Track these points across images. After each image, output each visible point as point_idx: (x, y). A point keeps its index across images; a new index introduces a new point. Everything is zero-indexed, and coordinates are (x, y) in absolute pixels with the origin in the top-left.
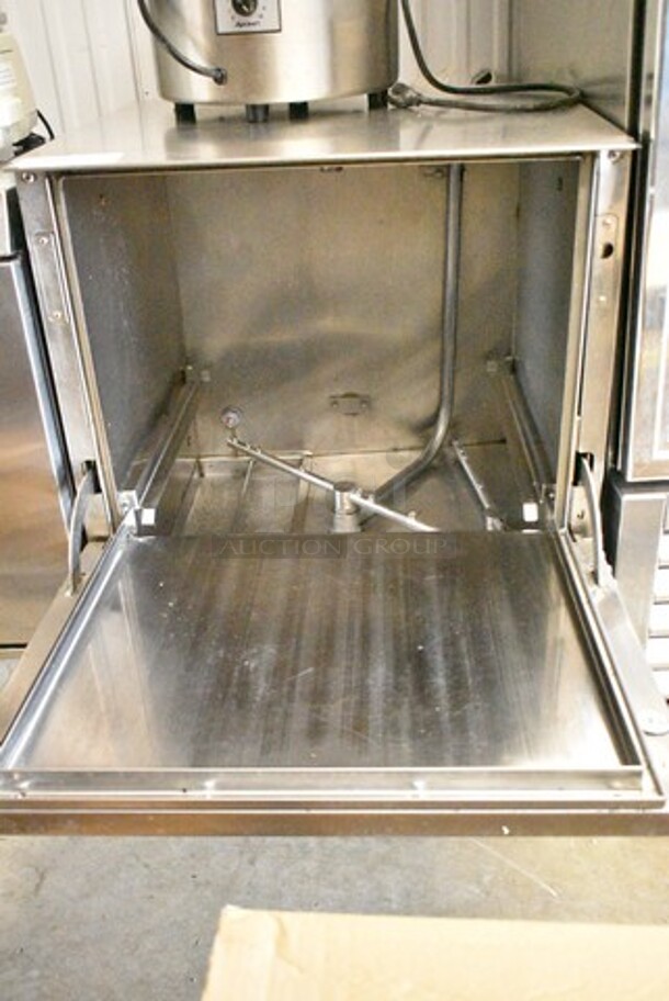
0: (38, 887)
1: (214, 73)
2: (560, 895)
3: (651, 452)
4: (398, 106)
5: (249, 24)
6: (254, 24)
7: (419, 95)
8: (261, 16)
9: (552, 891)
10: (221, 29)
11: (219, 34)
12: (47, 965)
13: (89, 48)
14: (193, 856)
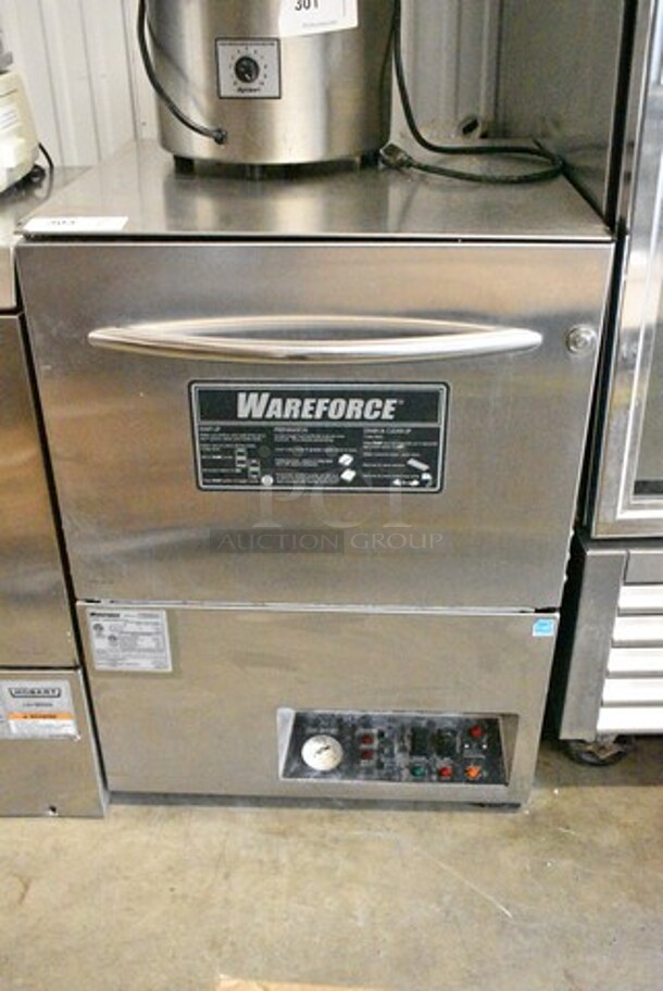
0: (23, 896)
1: (215, 134)
2: (514, 916)
3: (615, 513)
4: (389, 167)
5: (251, 90)
6: (255, 90)
7: (410, 158)
8: (262, 84)
9: (507, 912)
10: (223, 93)
11: (221, 98)
12: (31, 974)
13: (90, 78)
14: (170, 869)
